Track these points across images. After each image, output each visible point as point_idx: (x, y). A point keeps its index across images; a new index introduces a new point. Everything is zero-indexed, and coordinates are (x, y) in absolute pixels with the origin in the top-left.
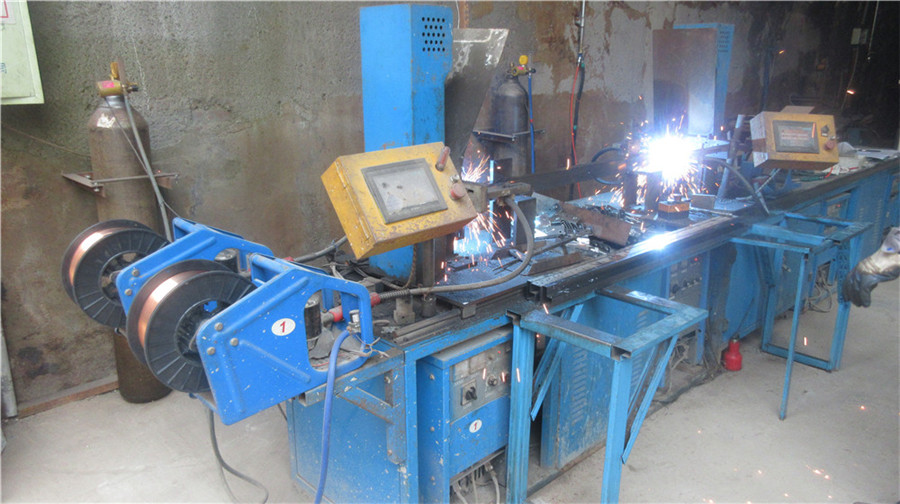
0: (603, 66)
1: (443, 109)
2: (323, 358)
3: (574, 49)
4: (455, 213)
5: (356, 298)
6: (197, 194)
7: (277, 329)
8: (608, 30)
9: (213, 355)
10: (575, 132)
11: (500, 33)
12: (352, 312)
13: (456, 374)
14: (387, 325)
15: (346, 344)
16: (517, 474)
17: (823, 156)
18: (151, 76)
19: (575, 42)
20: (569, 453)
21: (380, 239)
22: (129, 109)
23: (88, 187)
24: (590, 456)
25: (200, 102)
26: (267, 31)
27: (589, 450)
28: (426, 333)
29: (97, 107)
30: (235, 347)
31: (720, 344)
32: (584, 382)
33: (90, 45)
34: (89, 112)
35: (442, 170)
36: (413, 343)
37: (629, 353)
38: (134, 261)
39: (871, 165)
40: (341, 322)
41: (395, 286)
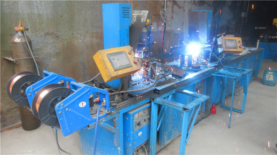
0: (171, 23)
1: (129, 36)
2: (94, 114)
3: (163, 18)
4: (135, 67)
5: (105, 95)
6: (47, 63)
7: (80, 105)
8: (172, 12)
9: (61, 114)
10: (163, 43)
11: (146, 12)
12: (103, 99)
13: (134, 118)
14: (113, 103)
15: (101, 110)
16: (153, 148)
17: (239, 50)
18: (32, 25)
19: (163, 16)
20: (168, 141)
21: (113, 76)
22: (25, 36)
23: (12, 61)
24: (173, 141)
25: (47, 34)
26: (69, 11)
27: (173, 140)
28: (125, 105)
29: (14, 35)
30: (68, 111)
31: (210, 106)
32: (172, 119)
33: (11, 15)
34: (11, 37)
35: (130, 54)
36: (122, 108)
37: (188, 110)
38: (31, 85)
39: (250, 52)
40: (99, 102)
41: (114, 91)
